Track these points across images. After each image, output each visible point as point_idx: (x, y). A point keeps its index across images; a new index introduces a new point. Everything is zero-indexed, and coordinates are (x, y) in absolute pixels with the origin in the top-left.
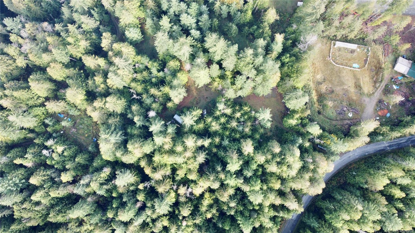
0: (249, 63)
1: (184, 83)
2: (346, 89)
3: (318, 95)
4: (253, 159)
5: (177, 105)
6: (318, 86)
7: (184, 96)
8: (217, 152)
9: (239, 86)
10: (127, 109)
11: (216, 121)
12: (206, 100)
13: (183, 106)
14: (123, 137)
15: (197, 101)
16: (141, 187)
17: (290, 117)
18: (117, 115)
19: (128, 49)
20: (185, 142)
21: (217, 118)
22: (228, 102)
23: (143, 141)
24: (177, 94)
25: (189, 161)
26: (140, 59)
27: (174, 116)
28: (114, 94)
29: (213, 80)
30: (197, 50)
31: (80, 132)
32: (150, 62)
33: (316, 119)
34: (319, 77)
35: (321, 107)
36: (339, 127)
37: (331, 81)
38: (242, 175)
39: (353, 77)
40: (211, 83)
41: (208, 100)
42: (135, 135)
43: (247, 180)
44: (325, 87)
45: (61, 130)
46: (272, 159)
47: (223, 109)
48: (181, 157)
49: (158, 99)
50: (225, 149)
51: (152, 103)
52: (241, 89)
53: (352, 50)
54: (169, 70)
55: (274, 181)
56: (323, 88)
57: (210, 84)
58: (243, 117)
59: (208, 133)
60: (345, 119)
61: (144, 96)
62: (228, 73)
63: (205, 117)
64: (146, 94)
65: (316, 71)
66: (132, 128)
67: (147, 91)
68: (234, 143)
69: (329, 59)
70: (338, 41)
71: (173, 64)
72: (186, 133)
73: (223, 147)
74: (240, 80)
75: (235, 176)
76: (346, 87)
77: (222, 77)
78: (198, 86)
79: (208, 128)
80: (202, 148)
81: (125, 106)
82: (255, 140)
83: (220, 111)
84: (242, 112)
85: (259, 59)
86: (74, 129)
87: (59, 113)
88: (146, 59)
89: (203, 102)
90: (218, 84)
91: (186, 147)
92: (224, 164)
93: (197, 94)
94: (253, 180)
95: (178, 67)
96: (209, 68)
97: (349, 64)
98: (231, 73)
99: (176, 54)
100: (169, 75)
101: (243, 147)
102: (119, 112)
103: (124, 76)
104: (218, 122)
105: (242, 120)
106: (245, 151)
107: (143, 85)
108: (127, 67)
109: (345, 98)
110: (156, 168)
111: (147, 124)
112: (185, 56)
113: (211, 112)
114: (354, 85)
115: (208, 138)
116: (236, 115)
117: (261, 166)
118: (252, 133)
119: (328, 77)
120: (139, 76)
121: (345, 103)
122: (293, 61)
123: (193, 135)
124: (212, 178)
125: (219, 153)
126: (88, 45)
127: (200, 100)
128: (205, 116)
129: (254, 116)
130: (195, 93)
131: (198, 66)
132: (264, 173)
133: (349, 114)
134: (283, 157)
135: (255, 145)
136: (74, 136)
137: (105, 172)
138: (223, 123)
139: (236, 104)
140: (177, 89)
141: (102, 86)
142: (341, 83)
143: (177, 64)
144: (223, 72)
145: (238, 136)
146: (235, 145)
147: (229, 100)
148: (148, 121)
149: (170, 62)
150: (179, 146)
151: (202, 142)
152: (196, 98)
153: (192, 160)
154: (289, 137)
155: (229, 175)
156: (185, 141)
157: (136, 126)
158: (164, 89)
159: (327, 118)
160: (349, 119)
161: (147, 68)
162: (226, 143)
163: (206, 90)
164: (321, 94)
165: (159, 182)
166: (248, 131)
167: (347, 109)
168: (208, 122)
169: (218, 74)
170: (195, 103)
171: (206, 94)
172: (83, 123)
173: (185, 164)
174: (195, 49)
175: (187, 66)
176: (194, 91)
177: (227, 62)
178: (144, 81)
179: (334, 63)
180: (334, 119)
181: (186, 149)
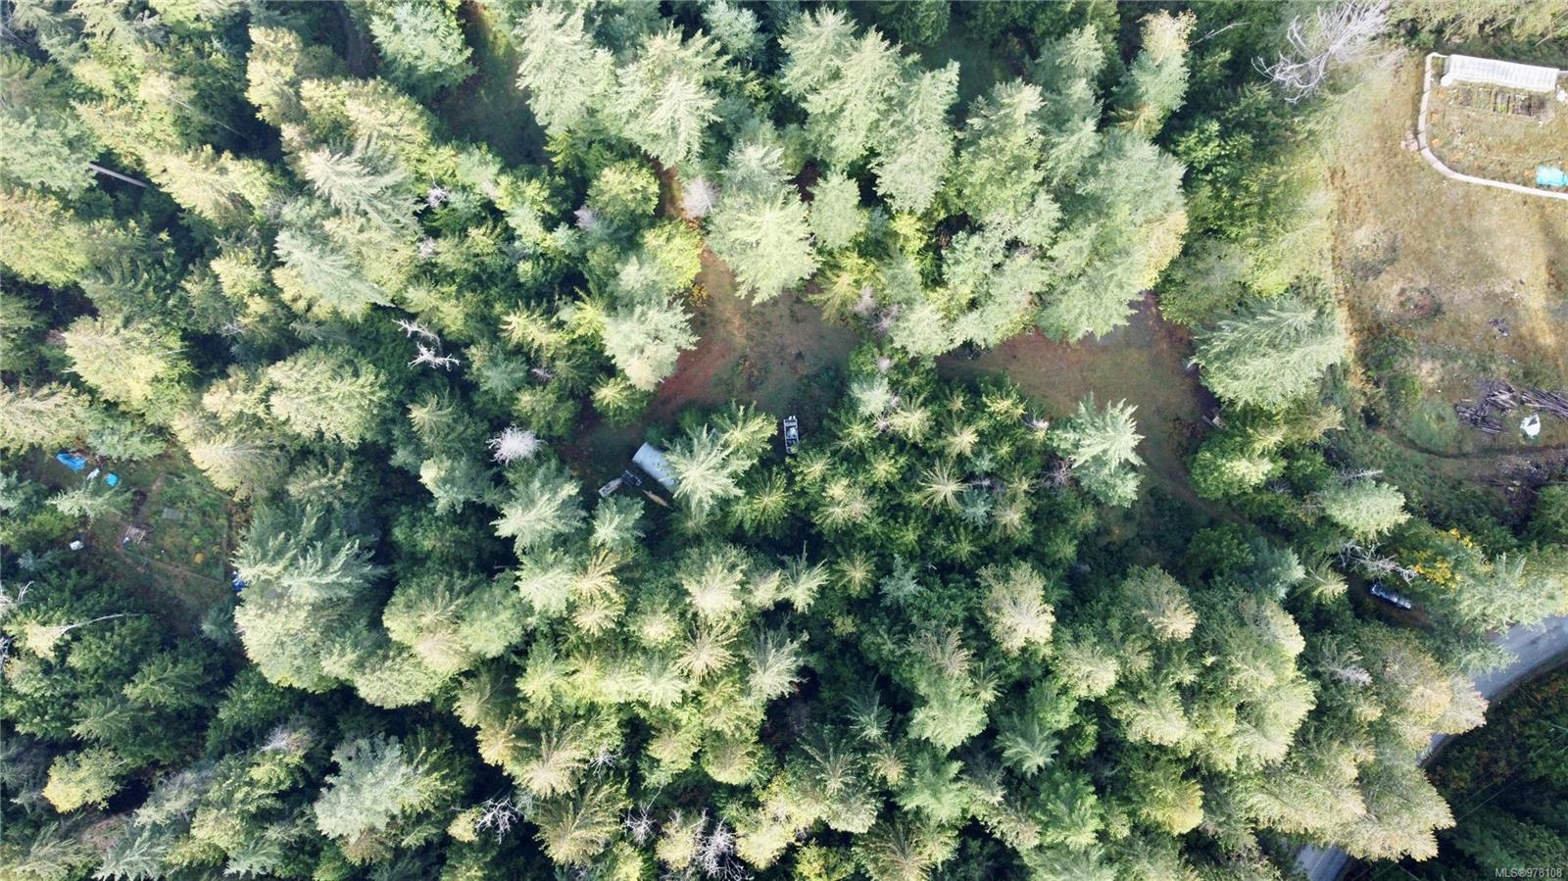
0: (1019, 164)
1: (682, 281)
2: (1504, 294)
3: (1361, 331)
4: (1047, 672)
5: (647, 394)
6: (1359, 283)
7: (679, 349)
8: (860, 635)
9: (965, 293)
10: (393, 421)
11: (849, 473)
12: (794, 369)
13: (681, 400)
14: (368, 569)
15: (751, 375)
16: (463, 828)
17: (1228, 444)
18: (339, 453)
19: (387, 112)
20: (687, 593)
21: (854, 461)
22: (906, 375)
23: (468, 591)
24: (639, 339)
25: (711, 691)
26: (450, 163)
27: (634, 450)
28: (324, 345)
29: (831, 263)
30: (744, 108)
31: (168, 541)
32: (505, 180)
33: (1358, 449)
34: (1364, 237)
35: (1382, 391)
36: (1478, 489)
37: (1424, 259)
38: (996, 756)
39: (1541, 236)
40: (817, 280)
41: (805, 368)
42: (428, 555)
43: (1022, 790)
44: (1397, 288)
45: (70, 535)
46: (1156, 669)
47: (885, 414)
48: (667, 675)
49: (550, 369)
50: (900, 620)
51: (519, 389)
52: (973, 304)
53: (1530, 98)
54: (599, 215)
55: (1171, 795)
56: (1389, 294)
57: (812, 284)
58: (991, 451)
59: (809, 537)
60: (1503, 451)
61: (476, 354)
62: (906, 226)
63: (794, 456)
64: (485, 342)
65: (1351, 209)
66: (414, 522)
67: (491, 328)
68: (945, 584)
69: (1414, 147)
70: (1458, 50)
71: (616, 183)
72: (697, 540)
73: (887, 609)
74: (967, 261)
75: (955, 767)
76: (1502, 287)
77: (876, 247)
78: (753, 292)
79: (808, 509)
80: (776, 619)
81: (382, 407)
82: (1054, 566)
83: (869, 420)
84: (983, 424)
85: (1074, 139)
86: (133, 531)
87: (64, 451)
88: (484, 163)
89: (781, 379)
90: (856, 281)
91: (695, 614)
92: (900, 704)
93: (749, 337)
94: (1055, 786)
95: (646, 199)
96: (807, 197)
97: (1514, 171)
98: (919, 225)
99: (632, 132)
100: (601, 240)
101: (997, 610)
102: (351, 439)
103: (364, 250)
104: (861, 478)
105: (985, 464)
106: (1011, 630)
107: (469, 295)
108: (381, 206)
109: (1500, 345)
110: (538, 731)
111: (491, 497)
112: (682, 137)
113: (820, 428)
114: (1543, 275)
115: (812, 563)
116: (950, 439)
117: (1094, 708)
118: (1035, 532)
119: (1409, 240)
120: (446, 252)
121: (1504, 369)
122: (1239, 156)
123: (733, 553)
124: (834, 784)
125: (869, 639)
126: (185, 96)
127: (766, 370)
128: (793, 450)
129: (1044, 444)
130: (737, 331)
131: (749, 184)
132: (1111, 746)
133: (1527, 420)
134: (1209, 660)
135: (1055, 596)
136: (139, 564)
137: (276, 752)
138: (888, 484)
139: (948, 382)
140: (638, 309)
141: (258, 305)
142: (1482, 269)
143: (643, 182)
144: (879, 221)
145: (964, 549)
146: (952, 598)
147: (915, 362)
148: (499, 480)
149: (606, 171)
150: (654, 612)
151: (778, 589)
152: (745, 357)
153: (726, 687)
154: (1228, 546)
155: (923, 761)
156: (691, 586)
157: (434, 510)
158: (579, 314)
159: (1412, 444)
160: (1524, 451)
161: (491, 212)
162: (906, 590)
163: (794, 318)
164: (1379, 326)
165: (553, 805)
166: (1016, 522)
167: (1514, 398)
168: (809, 478)
169: (855, 230)
170: (740, 383)
171: (794, 339)
172: (183, 497)
173: (690, 708)
174: (732, 105)
175: (695, 197)
176: (737, 321)
177: (902, 160)
178: (476, 278)
179: (1439, 166)
180: (1451, 451)
181: (692, 628)
